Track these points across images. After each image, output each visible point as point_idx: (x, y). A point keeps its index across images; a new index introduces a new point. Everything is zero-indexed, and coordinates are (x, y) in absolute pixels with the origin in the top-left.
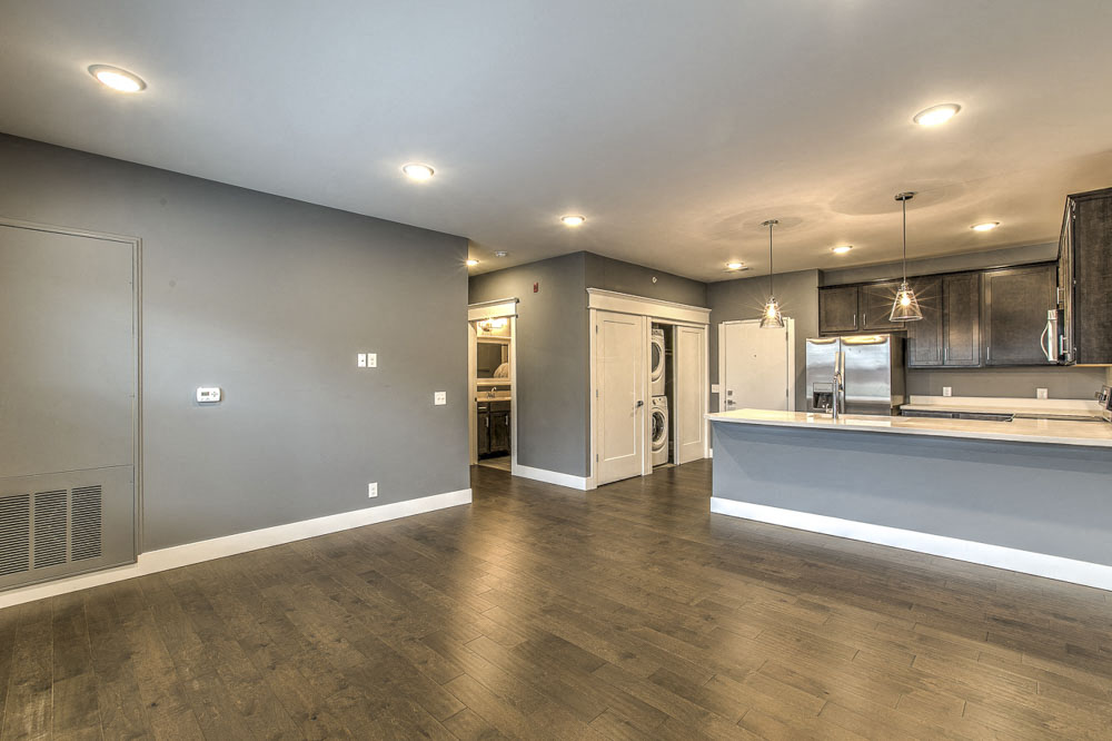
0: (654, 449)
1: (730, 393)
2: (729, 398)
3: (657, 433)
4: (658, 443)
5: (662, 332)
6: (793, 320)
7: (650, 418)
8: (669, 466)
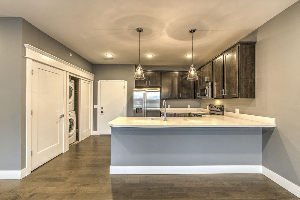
0: (69, 137)
1: (102, 108)
2: (101, 110)
3: (71, 128)
4: (71, 133)
5: (73, 81)
6: (126, 81)
7: (68, 122)
8: (77, 142)
